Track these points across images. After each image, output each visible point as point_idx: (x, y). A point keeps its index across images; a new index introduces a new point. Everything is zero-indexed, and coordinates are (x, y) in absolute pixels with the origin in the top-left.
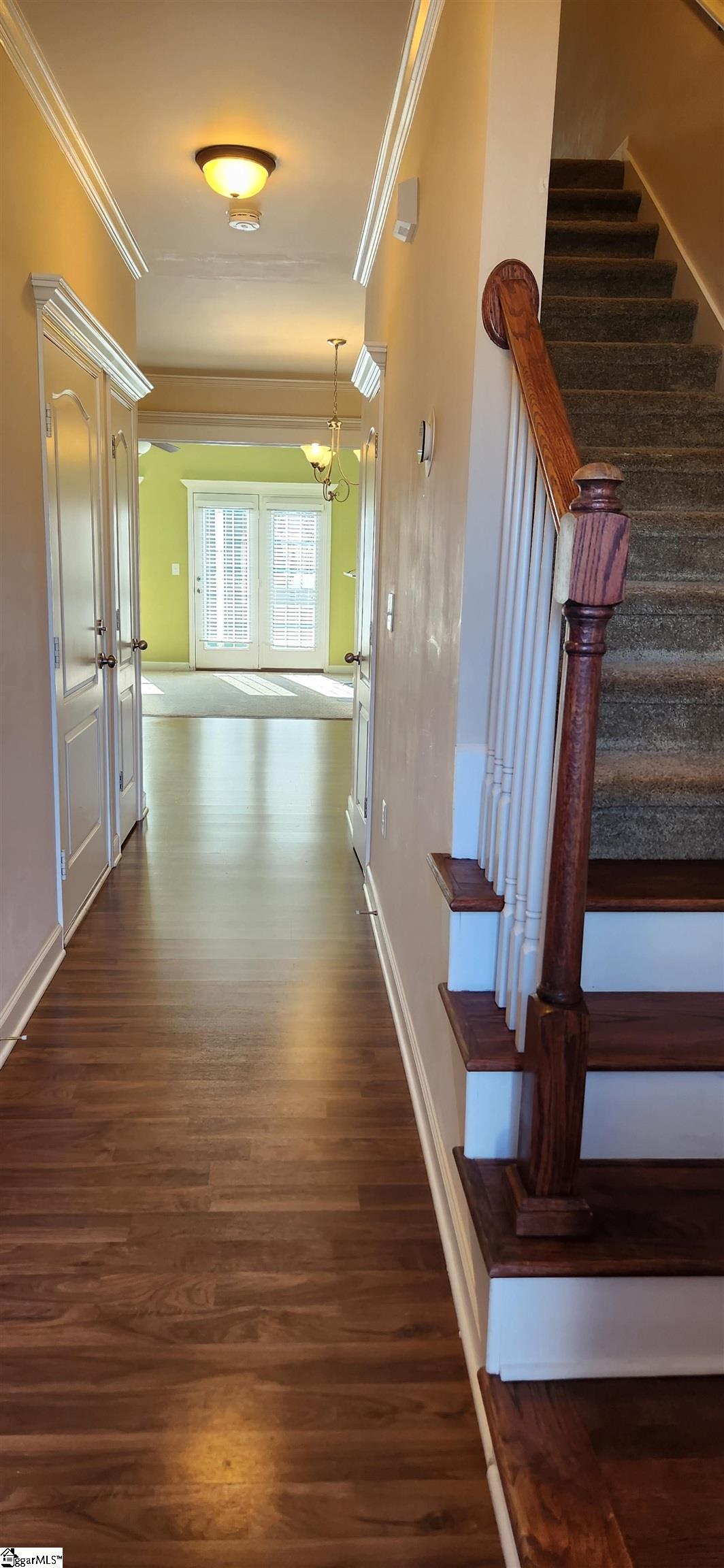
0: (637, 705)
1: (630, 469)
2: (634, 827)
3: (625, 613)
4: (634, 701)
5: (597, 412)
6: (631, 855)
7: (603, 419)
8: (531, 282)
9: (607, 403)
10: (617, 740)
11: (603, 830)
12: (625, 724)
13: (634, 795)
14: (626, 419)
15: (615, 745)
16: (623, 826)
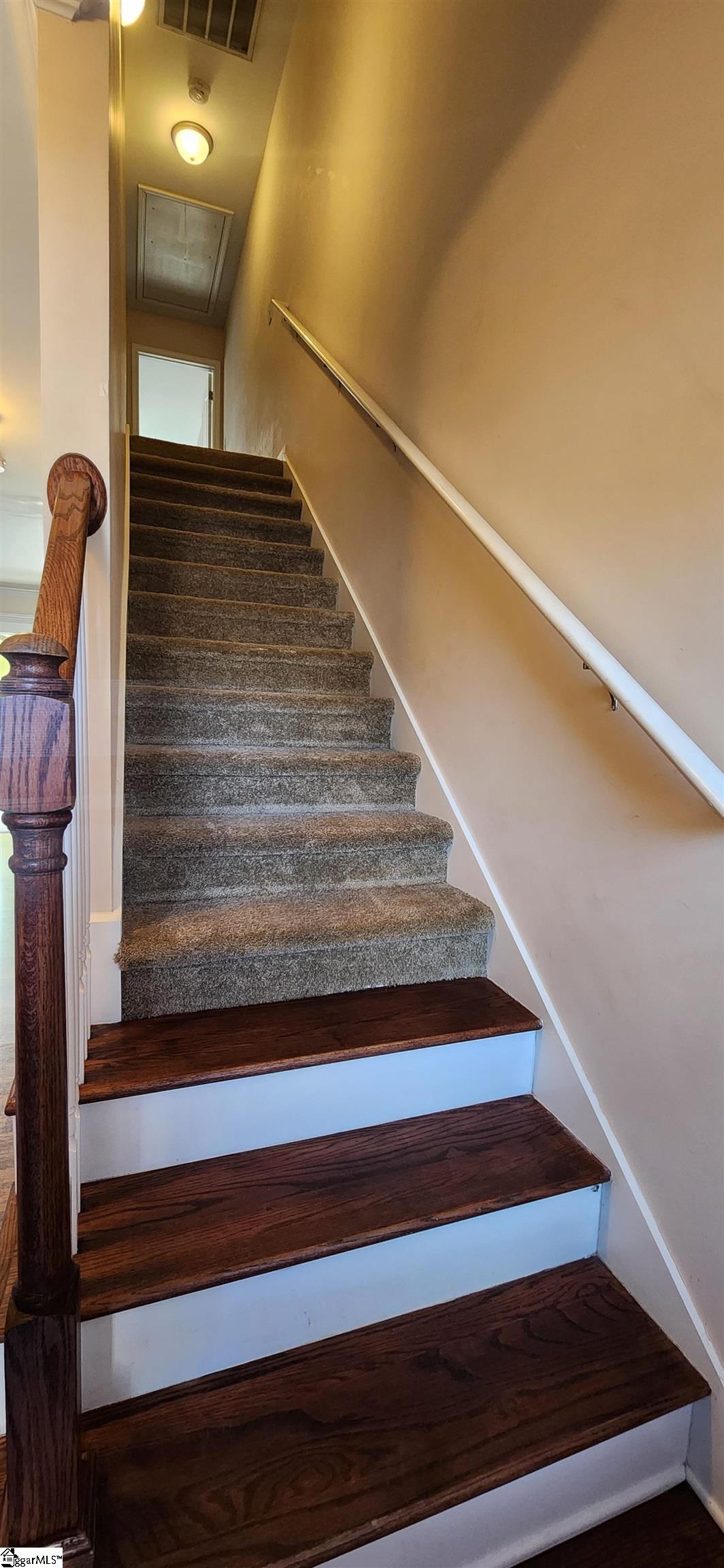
0: (249, 857)
1: (265, 661)
2: (235, 977)
3: (247, 775)
4: (245, 855)
5: (245, 618)
6: (234, 1003)
7: (250, 624)
8: (95, 476)
9: (252, 611)
10: (234, 888)
11: (206, 983)
12: (240, 873)
13: (229, 951)
14: (268, 625)
15: (231, 892)
16: (224, 978)
